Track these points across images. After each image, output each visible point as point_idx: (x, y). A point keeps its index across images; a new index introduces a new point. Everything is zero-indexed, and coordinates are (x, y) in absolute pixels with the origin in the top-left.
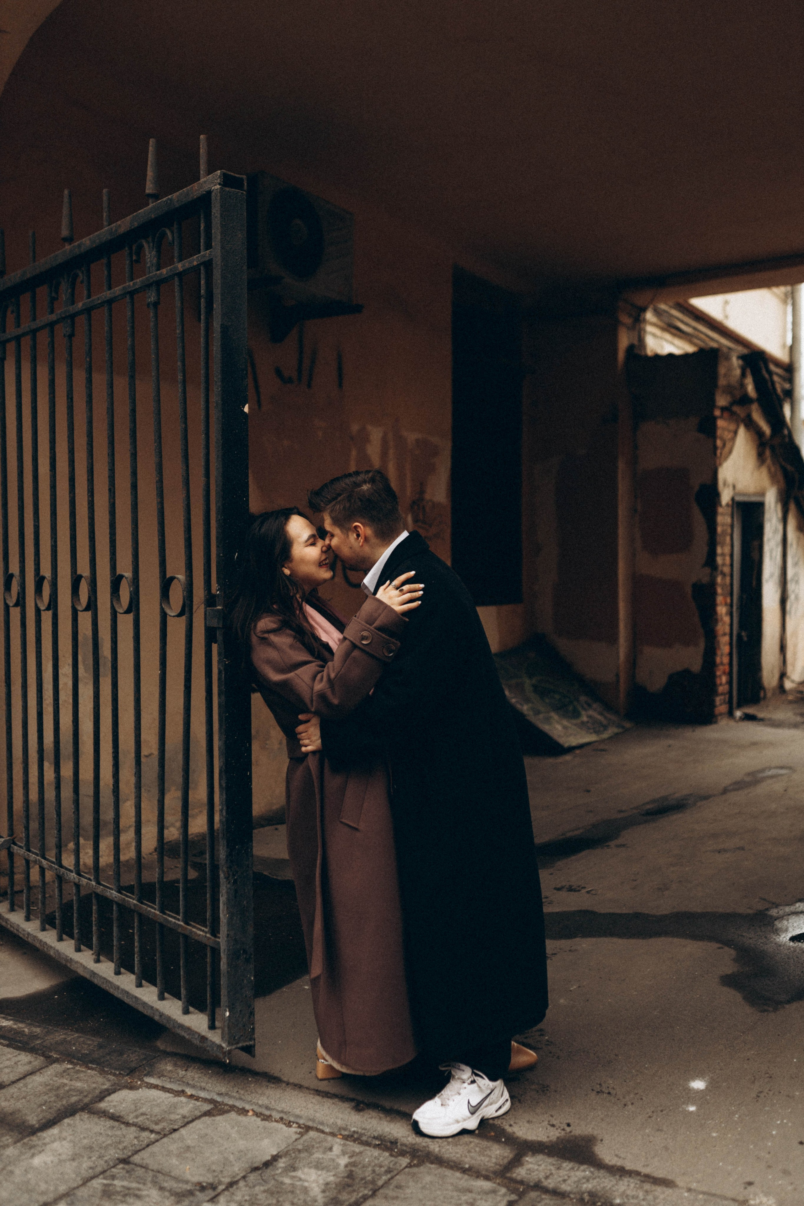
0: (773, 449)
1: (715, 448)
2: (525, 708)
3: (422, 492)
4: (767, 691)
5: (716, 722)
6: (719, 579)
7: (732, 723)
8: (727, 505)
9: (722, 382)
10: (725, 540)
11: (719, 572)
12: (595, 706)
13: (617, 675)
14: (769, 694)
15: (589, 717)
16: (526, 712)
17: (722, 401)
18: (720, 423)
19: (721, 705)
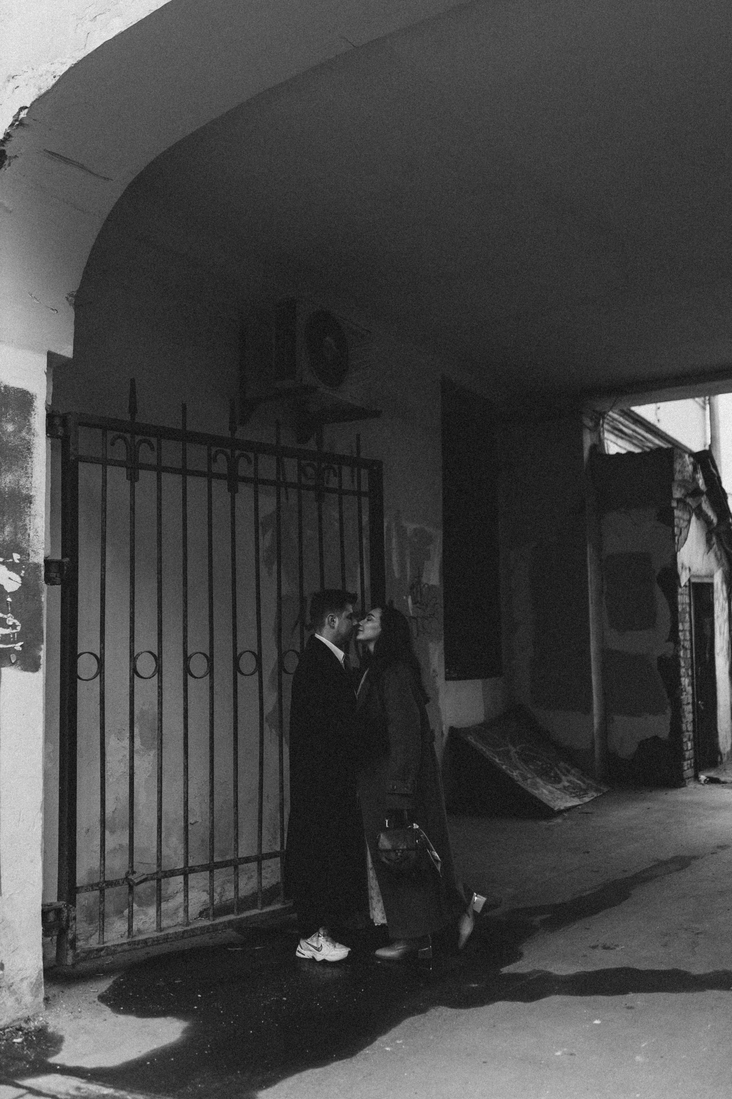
0: (718, 536)
1: (674, 535)
2: (515, 774)
3: (420, 576)
4: (723, 756)
5: (684, 786)
6: (682, 653)
7: (699, 786)
8: (685, 586)
9: (678, 477)
10: (685, 618)
11: (681, 647)
12: (573, 771)
13: (593, 743)
14: (725, 759)
15: (569, 781)
16: (516, 778)
17: (678, 494)
18: (677, 513)
19: (688, 769)
